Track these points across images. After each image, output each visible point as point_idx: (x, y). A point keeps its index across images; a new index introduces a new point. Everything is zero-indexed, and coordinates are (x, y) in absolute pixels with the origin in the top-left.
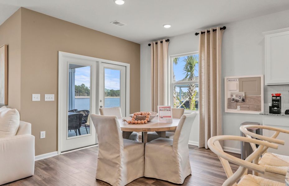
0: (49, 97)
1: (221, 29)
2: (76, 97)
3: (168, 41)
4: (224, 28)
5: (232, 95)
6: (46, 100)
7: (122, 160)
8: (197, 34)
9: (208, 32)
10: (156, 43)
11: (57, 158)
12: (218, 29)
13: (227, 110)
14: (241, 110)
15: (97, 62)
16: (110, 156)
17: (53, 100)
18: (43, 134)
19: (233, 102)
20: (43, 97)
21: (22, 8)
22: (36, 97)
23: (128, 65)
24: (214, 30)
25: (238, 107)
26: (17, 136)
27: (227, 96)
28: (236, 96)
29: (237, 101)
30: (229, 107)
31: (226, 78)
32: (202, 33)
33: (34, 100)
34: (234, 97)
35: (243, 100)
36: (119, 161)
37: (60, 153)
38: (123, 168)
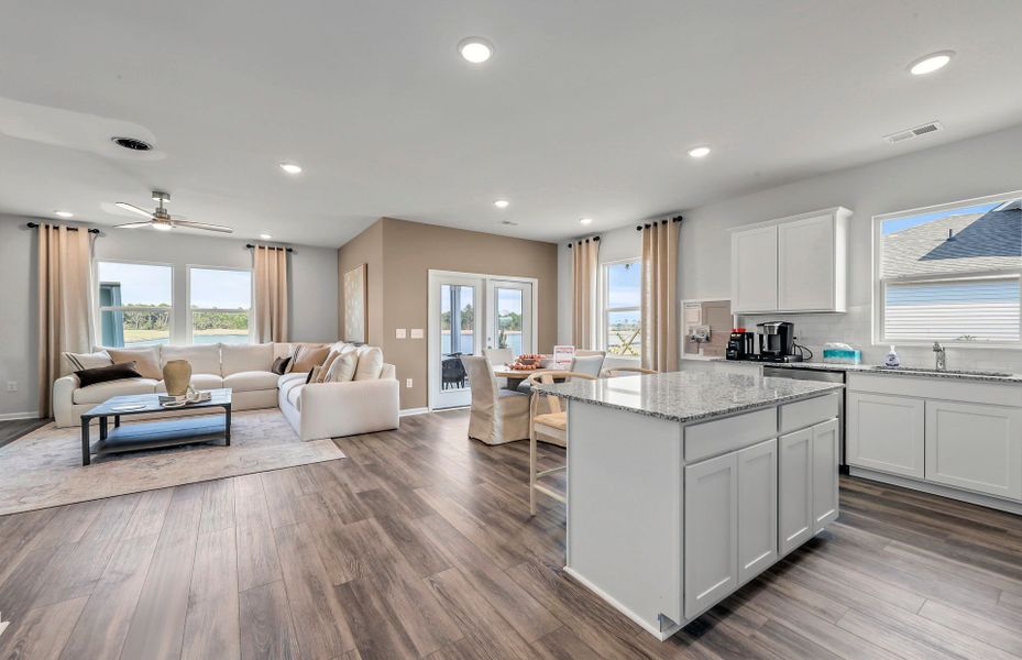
0: (417, 334)
1: (674, 220)
2: (463, 332)
3: (597, 239)
4: (680, 219)
5: (691, 331)
6: (413, 336)
7: (496, 411)
8: (639, 228)
9: (656, 224)
10: (580, 243)
11: (427, 415)
12: (669, 220)
13: (684, 356)
14: (704, 355)
15: (484, 280)
16: (483, 407)
17: (422, 337)
18: (410, 383)
19: (694, 343)
20: (409, 333)
21: (384, 218)
22: (401, 333)
23: (535, 281)
24: (665, 222)
25: (701, 350)
26: (381, 380)
27: (684, 332)
28: (698, 332)
29: (698, 341)
30: (687, 350)
31: (682, 302)
32: (647, 226)
33: (398, 336)
34: (694, 333)
35: (707, 339)
36: (493, 412)
37: (431, 410)
38: (498, 422)
